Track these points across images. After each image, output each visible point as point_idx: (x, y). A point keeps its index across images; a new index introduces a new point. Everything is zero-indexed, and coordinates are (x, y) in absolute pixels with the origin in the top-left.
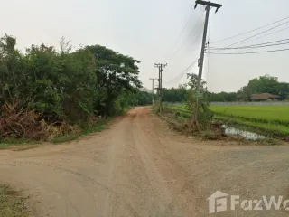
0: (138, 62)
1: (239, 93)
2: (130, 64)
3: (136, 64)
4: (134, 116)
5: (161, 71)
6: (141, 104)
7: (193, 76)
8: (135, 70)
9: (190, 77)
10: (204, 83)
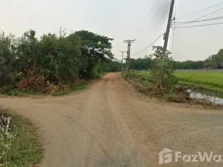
0: (111, 40)
1: (207, 61)
2: (105, 42)
3: (109, 41)
4: (107, 80)
5: (129, 45)
6: (113, 71)
7: (159, 48)
8: (109, 46)
9: (156, 49)
10: (170, 53)
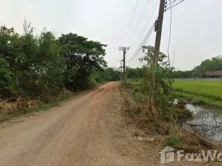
0: (105, 46)
1: (193, 71)
3: (103, 48)
4: (102, 90)
7: (149, 48)
8: (103, 52)
9: (146, 51)
10: (164, 56)
